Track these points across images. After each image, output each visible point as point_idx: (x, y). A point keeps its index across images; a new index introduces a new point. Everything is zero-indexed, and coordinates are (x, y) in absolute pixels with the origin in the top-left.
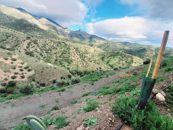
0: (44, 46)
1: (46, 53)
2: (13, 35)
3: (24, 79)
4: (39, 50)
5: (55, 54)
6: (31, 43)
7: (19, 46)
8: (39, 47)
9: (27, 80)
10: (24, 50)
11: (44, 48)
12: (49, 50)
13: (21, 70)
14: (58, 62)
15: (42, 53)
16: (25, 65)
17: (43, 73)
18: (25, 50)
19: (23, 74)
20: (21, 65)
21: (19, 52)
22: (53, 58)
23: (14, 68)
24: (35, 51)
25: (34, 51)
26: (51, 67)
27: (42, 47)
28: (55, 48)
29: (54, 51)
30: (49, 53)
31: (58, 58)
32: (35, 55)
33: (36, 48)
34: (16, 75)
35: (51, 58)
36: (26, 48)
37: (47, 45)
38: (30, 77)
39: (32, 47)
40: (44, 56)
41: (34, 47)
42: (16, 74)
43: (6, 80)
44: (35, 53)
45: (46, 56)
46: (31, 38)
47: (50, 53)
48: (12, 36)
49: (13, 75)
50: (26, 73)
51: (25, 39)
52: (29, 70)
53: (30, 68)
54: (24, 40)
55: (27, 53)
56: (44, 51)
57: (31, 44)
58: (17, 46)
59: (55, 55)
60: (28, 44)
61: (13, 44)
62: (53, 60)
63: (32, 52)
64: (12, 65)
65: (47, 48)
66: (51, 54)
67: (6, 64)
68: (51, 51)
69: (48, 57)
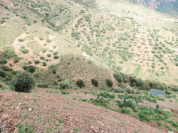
0: (97, 24)
1: (96, 36)
2: (67, 9)
4: (88, 30)
5: (107, 38)
6: (83, 19)
7: (68, 24)
8: (90, 26)
10: (71, 29)
11: (96, 28)
12: (101, 32)
14: (108, 53)
15: (91, 36)
16: (55, 50)
18: (73, 29)
21: (66, 31)
22: (102, 46)
24: (82, 31)
25: (81, 32)
27: (95, 26)
28: (112, 28)
29: (108, 34)
30: (100, 36)
31: (111, 47)
32: (80, 38)
33: (85, 27)
35: (100, 46)
37: (103, 22)
39: (81, 26)
40: (91, 41)
41: (84, 25)
42: (42, 58)
44: (82, 35)
45: (94, 41)
46: (86, 11)
47: (102, 36)
48: (65, 10)
51: (77, 14)
54: (77, 16)
55: (73, 35)
56: (95, 33)
57: (82, 21)
58: (66, 23)
59: (107, 41)
60: (78, 21)
61: (64, 21)
62: (101, 49)
63: (79, 34)
64: (45, 47)
65: (101, 28)
66: (102, 38)
68: (104, 33)
69: (96, 42)
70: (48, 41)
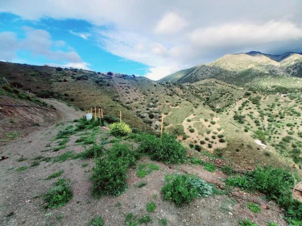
0: (269, 108)
1: (268, 120)
2: (229, 92)
3: (209, 149)
4: (256, 114)
5: (288, 125)
6: (248, 102)
7: (230, 107)
8: (259, 109)
9: (212, 152)
10: (233, 112)
11: (268, 112)
12: (277, 116)
13: (214, 138)
14: (290, 144)
15: (260, 121)
16: (220, 133)
18: (235, 112)
19: (212, 142)
20: (217, 131)
21: (227, 114)
22: (279, 134)
23: (208, 133)
24: (248, 115)
25: (246, 116)
26: (259, 149)
27: (266, 110)
28: (295, 113)
29: (288, 119)
30: (275, 121)
31: (295, 136)
32: (245, 122)
33: (252, 110)
34: (205, 141)
35: (275, 133)
36: (237, 110)
37: (279, 105)
38: (217, 150)
39: (247, 109)
40: (261, 126)
41: (250, 108)
42: (207, 139)
43: (196, 142)
44: (248, 118)
45: (266, 127)
46: (252, 94)
47: (278, 122)
48: (227, 94)
49: (203, 139)
50: (216, 143)
51: (242, 97)
52: (222, 141)
53: (224, 138)
54: (240, 99)
55: (236, 118)
56: (266, 118)
57: (247, 104)
58: (228, 106)
59: (288, 128)
60: (242, 104)
61: (224, 104)
62: (278, 138)
63: (244, 117)
64: (209, 128)
65: (276, 111)
66: (278, 124)
67: (203, 126)
68: (281, 118)
69: (269, 129)
70: (213, 123)
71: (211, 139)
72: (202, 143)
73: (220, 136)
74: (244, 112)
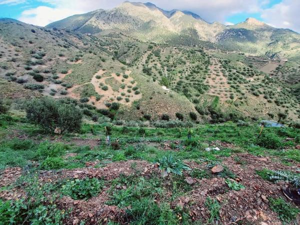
0: (167, 59)
1: (167, 70)
2: (135, 45)
3: (127, 104)
4: (159, 66)
5: (180, 72)
7: (139, 61)
8: (160, 61)
9: (131, 106)
11: (166, 63)
12: (172, 66)
13: (129, 92)
14: (182, 86)
15: (162, 71)
16: (134, 86)
17: (151, 100)
18: (143, 65)
19: (129, 96)
20: (131, 84)
21: (137, 68)
22: (175, 80)
23: (123, 88)
25: (152, 68)
26: (165, 93)
27: (165, 61)
28: (183, 62)
29: (179, 68)
30: (171, 70)
31: (184, 80)
32: (152, 74)
33: (155, 62)
34: (122, 97)
35: (173, 80)
36: (144, 63)
37: (172, 57)
38: (135, 102)
39: (152, 62)
40: (163, 76)
41: (154, 61)
42: (123, 95)
43: (112, 100)
44: (153, 70)
45: (167, 76)
46: (154, 47)
47: (174, 70)
48: (134, 47)
49: (119, 95)
50: (132, 96)
51: (146, 50)
52: (137, 93)
53: (138, 90)
54: (145, 52)
55: (144, 71)
56: (166, 68)
57: (152, 56)
58: (136, 60)
59: (179, 75)
60: (148, 57)
61: (133, 57)
62: (174, 83)
63: (151, 69)
64: (123, 83)
65: (171, 62)
66: (174, 72)
67: (116, 82)
68: (175, 67)
70: (126, 77)
71: (127, 94)
72: (119, 99)
73: (135, 89)
74: (150, 65)
